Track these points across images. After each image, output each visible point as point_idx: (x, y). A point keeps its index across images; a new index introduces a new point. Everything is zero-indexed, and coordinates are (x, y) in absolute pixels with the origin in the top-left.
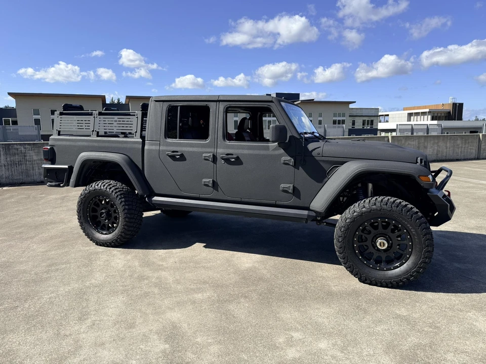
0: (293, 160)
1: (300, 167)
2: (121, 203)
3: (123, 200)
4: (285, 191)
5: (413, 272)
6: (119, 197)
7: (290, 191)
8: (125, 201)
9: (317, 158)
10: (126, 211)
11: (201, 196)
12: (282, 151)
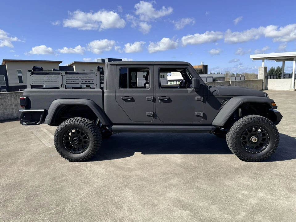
0: (202, 98)
1: (206, 102)
2: (91, 131)
3: (93, 129)
4: (198, 116)
5: (271, 152)
6: (90, 127)
7: (201, 116)
8: (94, 130)
9: (216, 96)
10: (95, 137)
11: (145, 123)
12: (196, 93)
